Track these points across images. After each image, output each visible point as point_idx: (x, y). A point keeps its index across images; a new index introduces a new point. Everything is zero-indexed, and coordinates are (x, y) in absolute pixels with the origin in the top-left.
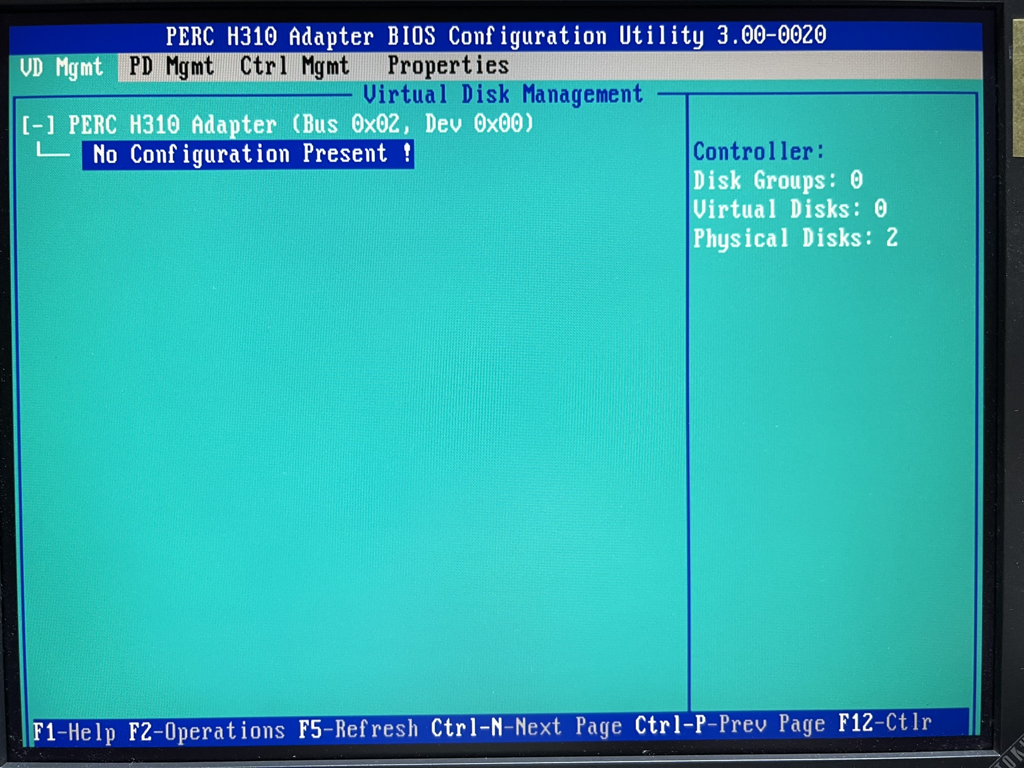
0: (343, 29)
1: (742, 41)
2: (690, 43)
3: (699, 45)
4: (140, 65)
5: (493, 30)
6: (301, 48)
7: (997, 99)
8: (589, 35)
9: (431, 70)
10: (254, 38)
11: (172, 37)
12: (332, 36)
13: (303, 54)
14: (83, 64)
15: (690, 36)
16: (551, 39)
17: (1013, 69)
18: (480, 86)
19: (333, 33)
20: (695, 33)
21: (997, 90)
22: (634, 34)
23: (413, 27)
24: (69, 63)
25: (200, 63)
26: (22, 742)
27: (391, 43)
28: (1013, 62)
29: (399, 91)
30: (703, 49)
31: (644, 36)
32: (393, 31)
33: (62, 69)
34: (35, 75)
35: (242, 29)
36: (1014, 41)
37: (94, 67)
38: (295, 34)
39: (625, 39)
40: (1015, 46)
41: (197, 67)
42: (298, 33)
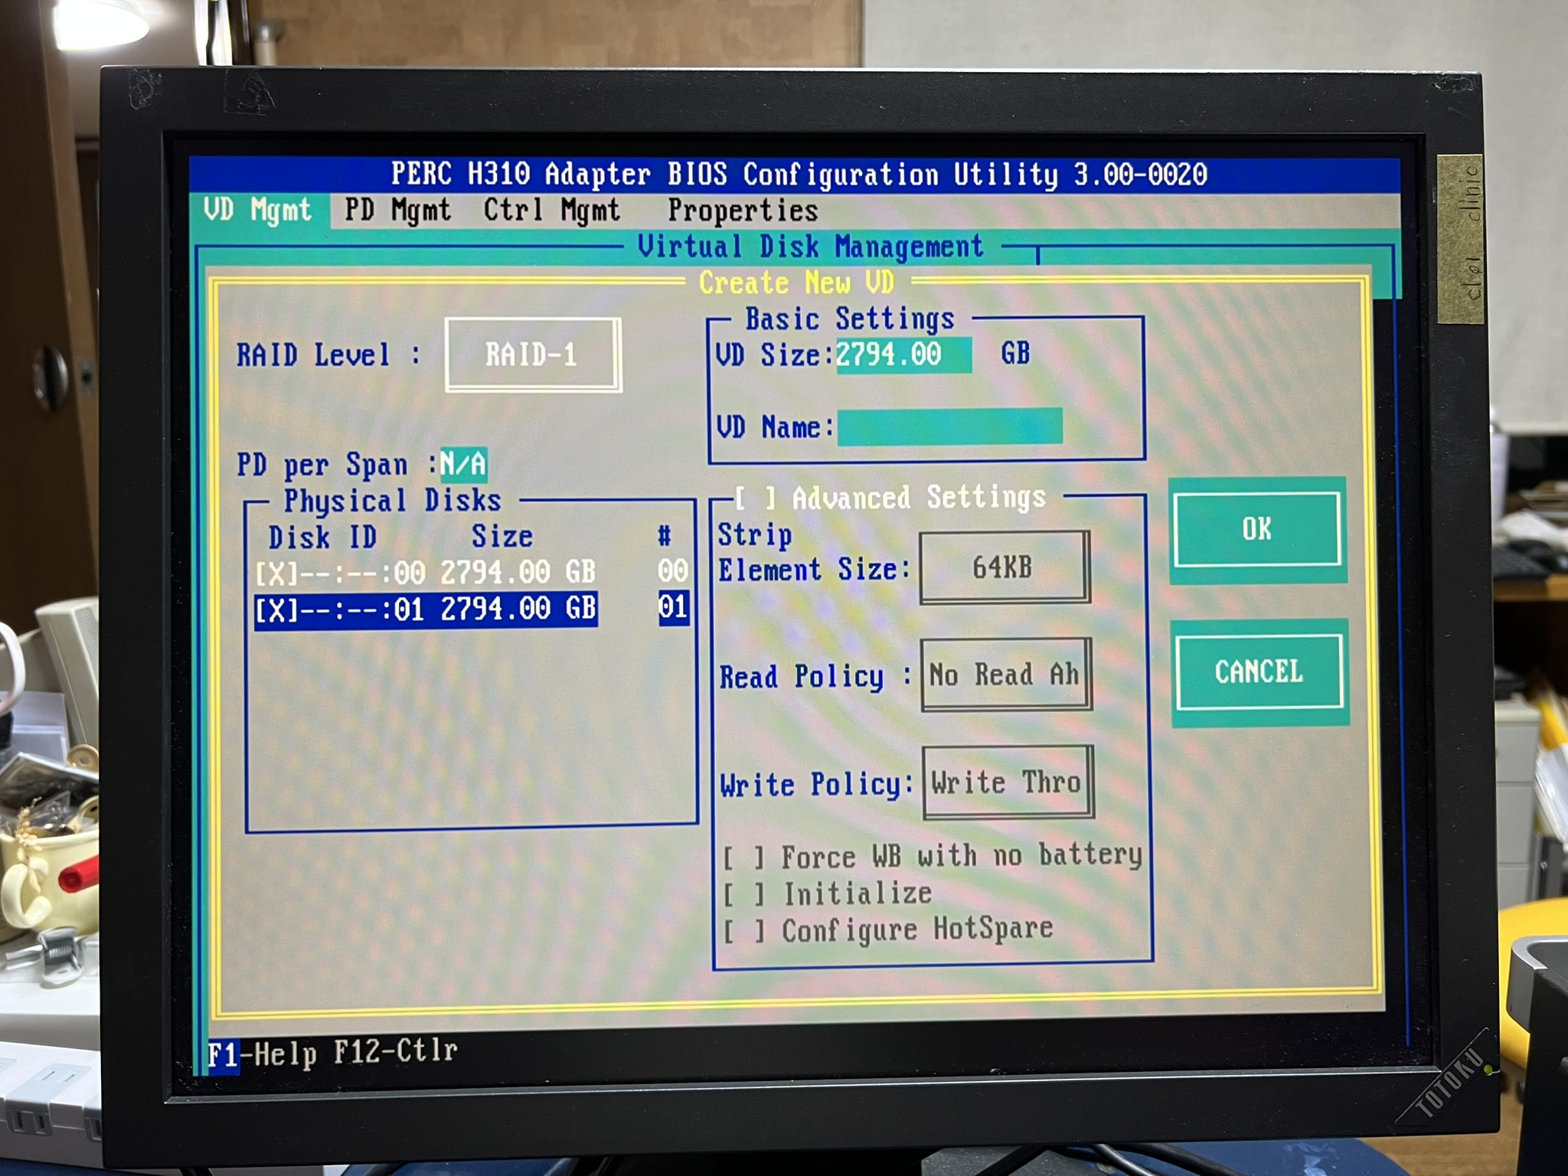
0: (613, 165)
1: (1105, 182)
2: (1042, 184)
3: (1051, 187)
4: (358, 208)
5: (799, 167)
6: (561, 188)
7: (1419, 254)
8: (916, 174)
9: (722, 216)
10: (501, 176)
11: (399, 174)
12: (599, 173)
13: (562, 195)
14: (286, 206)
15: (1041, 176)
16: (871, 178)
17: (1438, 215)
18: (782, 236)
19: (601, 170)
20: (1047, 171)
21: (1418, 241)
22: (973, 173)
23: (699, 163)
24: (267, 205)
25: (434, 207)
26: (191, 1070)
27: (672, 182)
28: (1438, 207)
29: (682, 242)
30: (1056, 192)
31: (985, 175)
32: (674, 168)
33: (259, 212)
34: (224, 218)
35: (487, 164)
36: (1438, 182)
37: (300, 210)
38: (552, 170)
39: (962, 180)
40: (1439, 187)
41: (430, 211)
42: (557, 170)
